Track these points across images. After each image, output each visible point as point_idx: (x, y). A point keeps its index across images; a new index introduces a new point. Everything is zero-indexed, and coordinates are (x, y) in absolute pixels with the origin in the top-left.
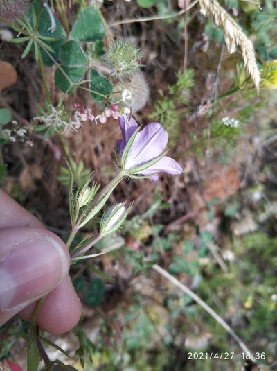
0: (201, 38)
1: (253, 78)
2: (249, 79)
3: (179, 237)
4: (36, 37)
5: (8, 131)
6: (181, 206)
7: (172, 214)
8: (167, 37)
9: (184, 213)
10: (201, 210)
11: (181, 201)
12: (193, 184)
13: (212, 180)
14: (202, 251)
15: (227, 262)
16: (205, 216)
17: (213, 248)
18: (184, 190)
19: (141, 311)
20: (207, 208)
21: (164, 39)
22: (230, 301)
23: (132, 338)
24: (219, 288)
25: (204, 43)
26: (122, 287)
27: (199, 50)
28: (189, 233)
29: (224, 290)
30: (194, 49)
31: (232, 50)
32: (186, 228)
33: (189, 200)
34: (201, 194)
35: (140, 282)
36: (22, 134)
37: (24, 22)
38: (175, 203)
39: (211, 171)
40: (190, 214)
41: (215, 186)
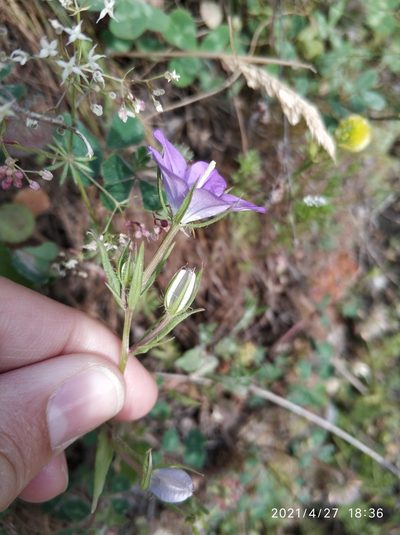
0: (258, 109)
1: (325, 148)
2: (322, 150)
3: (290, 359)
4: (71, 160)
5: (56, 266)
6: (284, 317)
7: (275, 329)
8: (218, 109)
9: (290, 325)
10: (311, 316)
11: (283, 310)
12: (293, 284)
13: (319, 275)
14: (324, 370)
15: (362, 379)
16: (319, 323)
17: (340, 364)
18: (283, 295)
19: (260, 467)
20: (319, 313)
21: (215, 113)
22: (386, 438)
23: (255, 506)
24: (367, 422)
25: (263, 113)
26: (229, 441)
27: (259, 123)
28: (303, 351)
29: (375, 423)
30: (252, 124)
31: (295, 121)
32: (298, 344)
33: (293, 307)
34: (307, 295)
35: (251, 429)
36: (73, 266)
37: (56, 146)
38: (276, 315)
39: (314, 263)
40: (299, 325)
41: (324, 282)
